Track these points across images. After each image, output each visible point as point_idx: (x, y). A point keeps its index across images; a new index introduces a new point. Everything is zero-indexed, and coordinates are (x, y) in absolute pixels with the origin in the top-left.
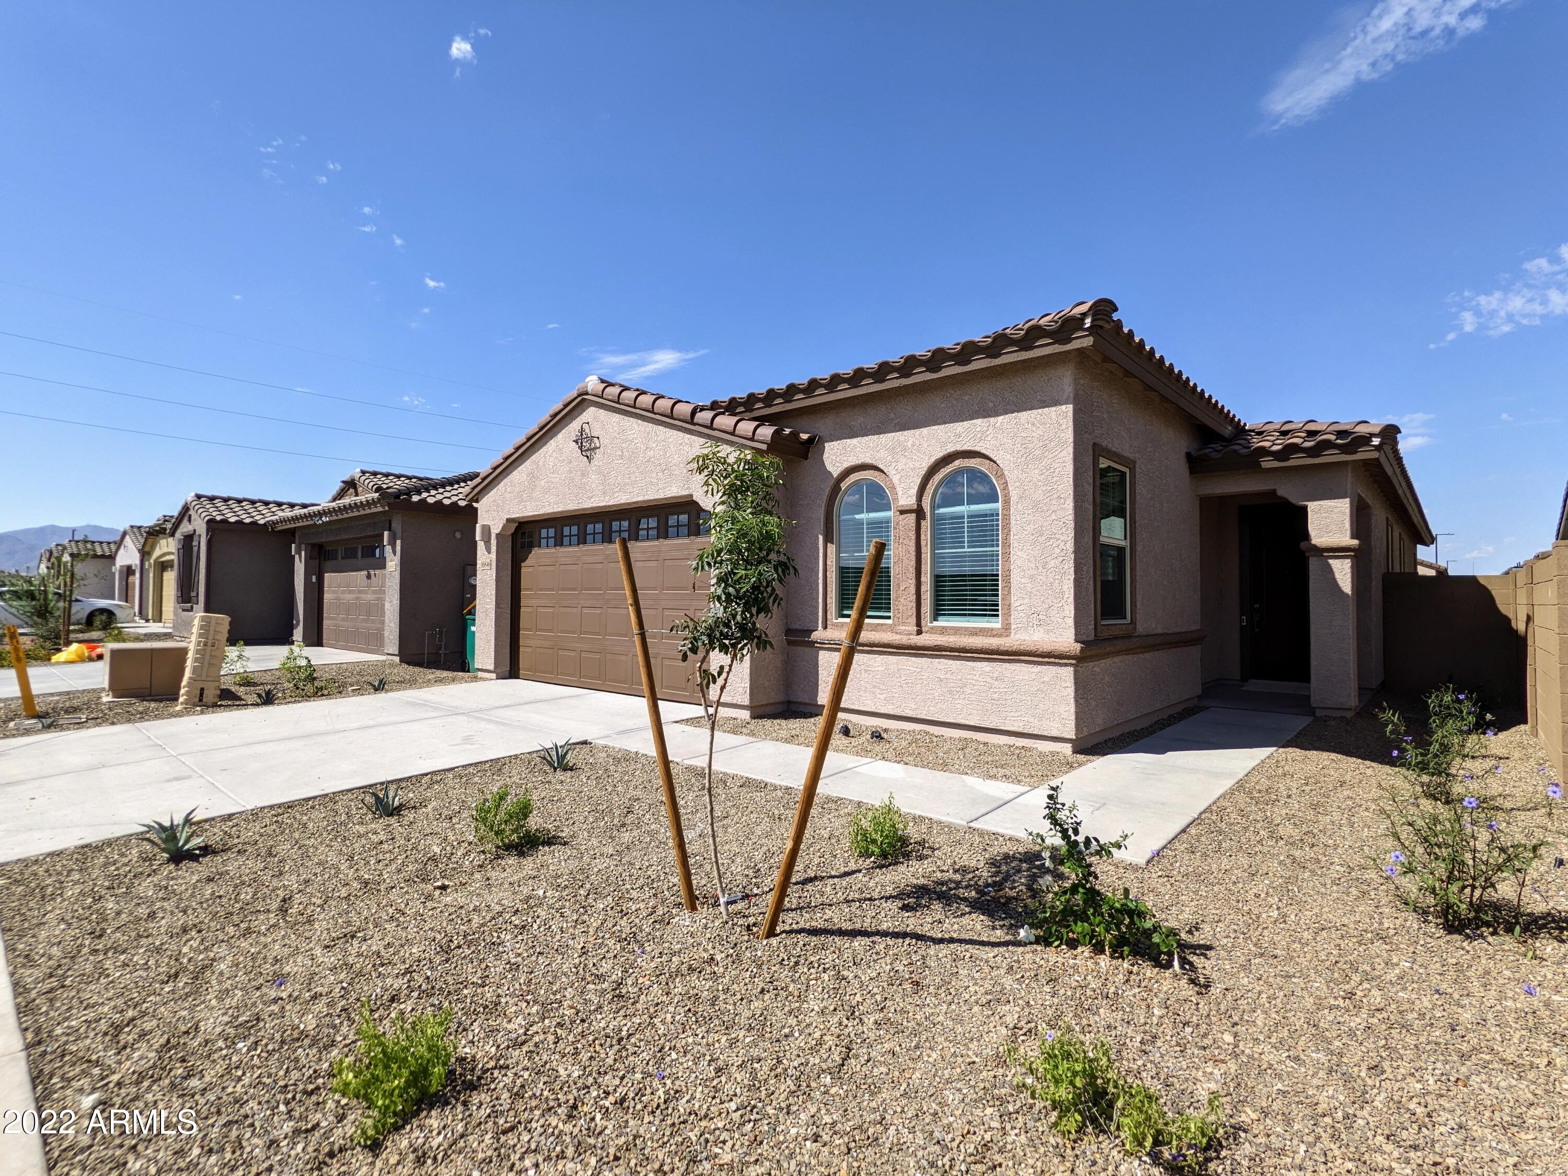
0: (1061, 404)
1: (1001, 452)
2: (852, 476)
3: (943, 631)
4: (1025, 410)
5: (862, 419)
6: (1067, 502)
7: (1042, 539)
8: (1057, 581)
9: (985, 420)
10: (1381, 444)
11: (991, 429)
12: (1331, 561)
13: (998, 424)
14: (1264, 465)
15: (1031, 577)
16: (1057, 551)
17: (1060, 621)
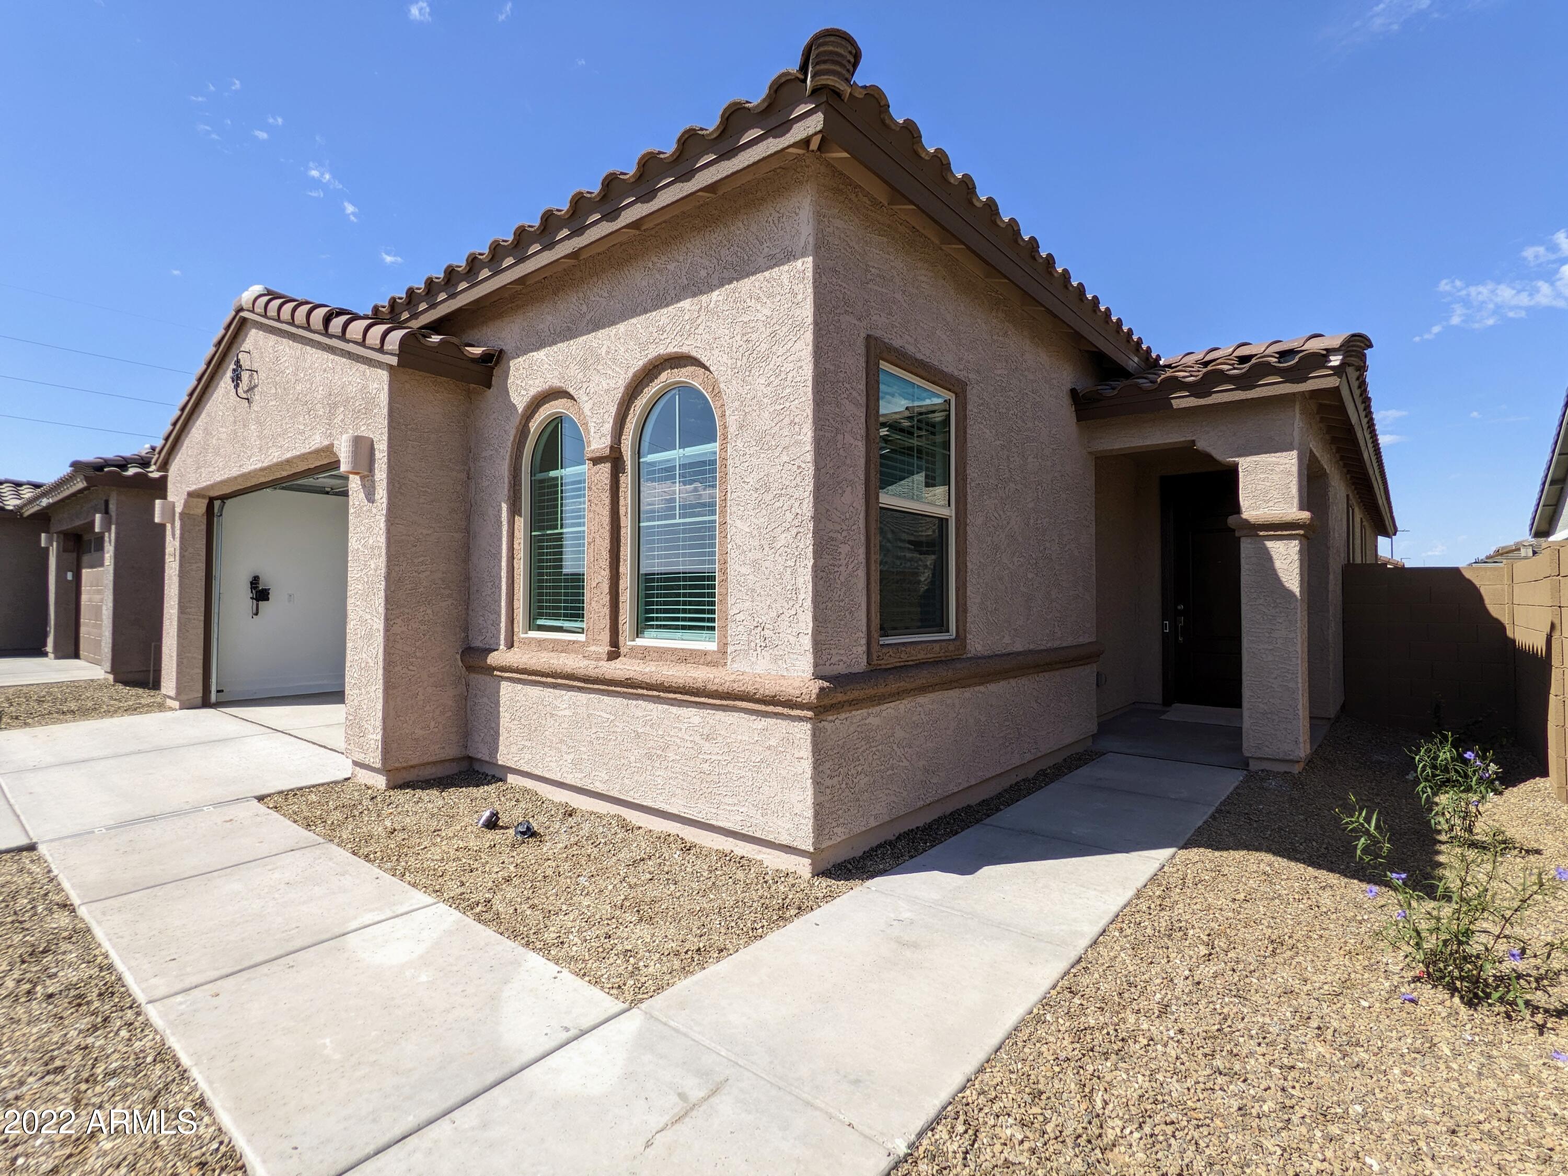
0: (796, 258)
1: (716, 352)
2: (541, 410)
3: (645, 654)
4: (748, 275)
5: (550, 318)
6: (804, 430)
7: (768, 497)
8: (789, 570)
9: (696, 300)
10: (1343, 364)
11: (702, 313)
12: (1269, 544)
13: (712, 305)
14: (1176, 404)
15: (755, 564)
16: (789, 516)
17: (793, 640)
